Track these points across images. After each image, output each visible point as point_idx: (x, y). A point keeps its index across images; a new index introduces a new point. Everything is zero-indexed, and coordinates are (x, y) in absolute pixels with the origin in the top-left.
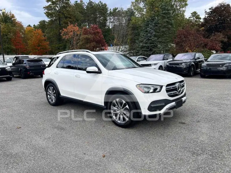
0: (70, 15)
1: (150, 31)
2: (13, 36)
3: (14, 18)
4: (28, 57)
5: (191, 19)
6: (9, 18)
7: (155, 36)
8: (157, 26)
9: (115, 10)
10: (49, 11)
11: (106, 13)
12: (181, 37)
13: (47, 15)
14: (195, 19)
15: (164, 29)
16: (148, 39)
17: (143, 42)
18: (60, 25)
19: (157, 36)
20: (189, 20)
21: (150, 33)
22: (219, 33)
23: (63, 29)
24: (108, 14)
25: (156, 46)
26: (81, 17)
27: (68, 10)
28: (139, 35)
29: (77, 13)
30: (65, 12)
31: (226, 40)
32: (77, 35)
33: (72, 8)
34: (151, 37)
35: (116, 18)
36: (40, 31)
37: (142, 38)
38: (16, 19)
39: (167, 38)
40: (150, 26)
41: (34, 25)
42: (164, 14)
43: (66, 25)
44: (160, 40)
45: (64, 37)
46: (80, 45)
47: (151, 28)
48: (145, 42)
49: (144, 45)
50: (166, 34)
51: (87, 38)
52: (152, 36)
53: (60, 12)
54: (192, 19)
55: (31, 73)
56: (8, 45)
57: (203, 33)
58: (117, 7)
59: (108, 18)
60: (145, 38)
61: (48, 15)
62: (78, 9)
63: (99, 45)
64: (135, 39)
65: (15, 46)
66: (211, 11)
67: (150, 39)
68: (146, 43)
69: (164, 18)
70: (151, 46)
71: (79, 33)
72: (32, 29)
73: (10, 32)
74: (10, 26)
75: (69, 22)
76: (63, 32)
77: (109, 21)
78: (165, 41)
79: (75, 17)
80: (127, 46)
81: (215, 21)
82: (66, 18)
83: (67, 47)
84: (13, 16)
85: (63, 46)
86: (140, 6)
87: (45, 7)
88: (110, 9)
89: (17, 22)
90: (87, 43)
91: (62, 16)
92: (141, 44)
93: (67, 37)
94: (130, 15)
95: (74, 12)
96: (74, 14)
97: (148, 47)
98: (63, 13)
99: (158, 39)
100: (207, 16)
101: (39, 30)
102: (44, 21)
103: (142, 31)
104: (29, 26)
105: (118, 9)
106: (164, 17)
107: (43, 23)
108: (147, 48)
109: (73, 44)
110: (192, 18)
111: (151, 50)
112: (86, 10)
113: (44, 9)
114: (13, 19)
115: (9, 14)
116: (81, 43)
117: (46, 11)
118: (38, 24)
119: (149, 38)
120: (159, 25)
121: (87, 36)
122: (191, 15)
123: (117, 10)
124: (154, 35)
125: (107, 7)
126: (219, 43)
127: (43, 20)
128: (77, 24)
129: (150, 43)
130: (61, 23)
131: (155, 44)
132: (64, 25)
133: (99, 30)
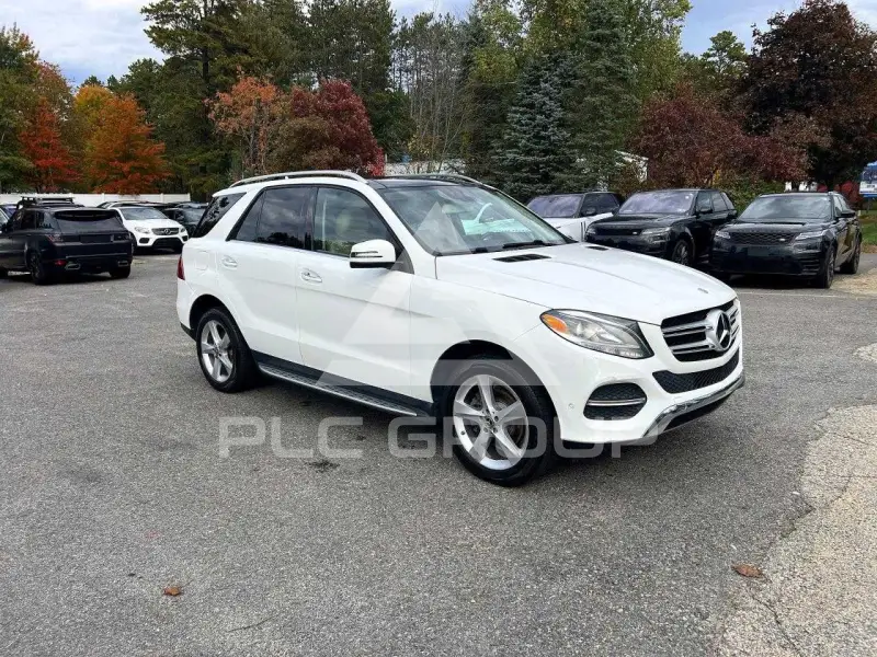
0: (246, 41)
1: (545, 104)
2: (26, 119)
3: (31, 52)
4: (71, 199)
5: (710, 59)
6: (7, 49)
7: (562, 124)
8: (569, 85)
9: (422, 21)
10: (163, 23)
11: (385, 33)
12: (658, 129)
13: (154, 39)
14: (727, 60)
15: (596, 100)
16: (535, 137)
17: (518, 147)
18: (207, 77)
19: (570, 126)
20: (703, 64)
21: (542, 113)
22: (801, 117)
23: (218, 94)
24: (394, 37)
25: (566, 164)
26: (289, 49)
27: (237, 22)
28: (504, 118)
29: (274, 34)
30: (224, 29)
31: (825, 142)
32: (272, 119)
33: (256, 14)
34: (545, 128)
35: (426, 52)
36: (129, 101)
37: (515, 130)
38: (37, 55)
39: (607, 132)
40: (543, 85)
41: (112, 80)
42: (598, 39)
43: (231, 80)
44: (580, 139)
45: (222, 124)
46: (278, 156)
47: (546, 94)
48: (525, 146)
49: (522, 158)
50: (602, 117)
51: (304, 130)
52: (550, 123)
53: (207, 29)
54: (717, 58)
55: (70, 264)
56: (6, 155)
57: (743, 113)
58: (428, 12)
59: (395, 54)
60: (525, 132)
61: (159, 37)
62: (279, 17)
63: (354, 156)
64: (487, 137)
65: (33, 157)
66: (774, 32)
67: (543, 138)
68: (528, 152)
69: (595, 54)
70: (547, 163)
71: (277, 110)
72: (103, 95)
73: (11, 105)
74: (12, 80)
75: (240, 68)
76: (217, 105)
77: (396, 65)
78: (600, 145)
79: (265, 46)
80: (459, 163)
81: (789, 67)
82: (231, 50)
83: (234, 163)
84: (25, 43)
85: (219, 160)
86: (509, 9)
87: (149, 7)
88: (404, 21)
89: (40, 67)
90: (308, 148)
91: (212, 43)
92: (510, 156)
93: (234, 123)
94: (471, 42)
95: (263, 29)
96: (263, 36)
97: (535, 167)
98: (217, 34)
99: (573, 136)
100: (760, 48)
101: (127, 99)
102: (148, 64)
103: (513, 105)
104: (93, 80)
105: (431, 17)
106: (598, 51)
107: (143, 70)
108: (532, 171)
109: (255, 153)
110: (714, 55)
111: (546, 178)
112: (310, 21)
113: (145, 15)
114: (24, 53)
115: (11, 34)
116: (282, 149)
117: (153, 23)
118: (127, 76)
119: (538, 133)
120: (578, 83)
121: (304, 121)
122: (711, 45)
123: (431, 23)
124: (559, 119)
125: (389, 10)
126: (802, 153)
127: (145, 60)
128: (270, 75)
129: (543, 151)
130: (212, 69)
131: (563, 153)
132: (221, 78)
133: (354, 100)
